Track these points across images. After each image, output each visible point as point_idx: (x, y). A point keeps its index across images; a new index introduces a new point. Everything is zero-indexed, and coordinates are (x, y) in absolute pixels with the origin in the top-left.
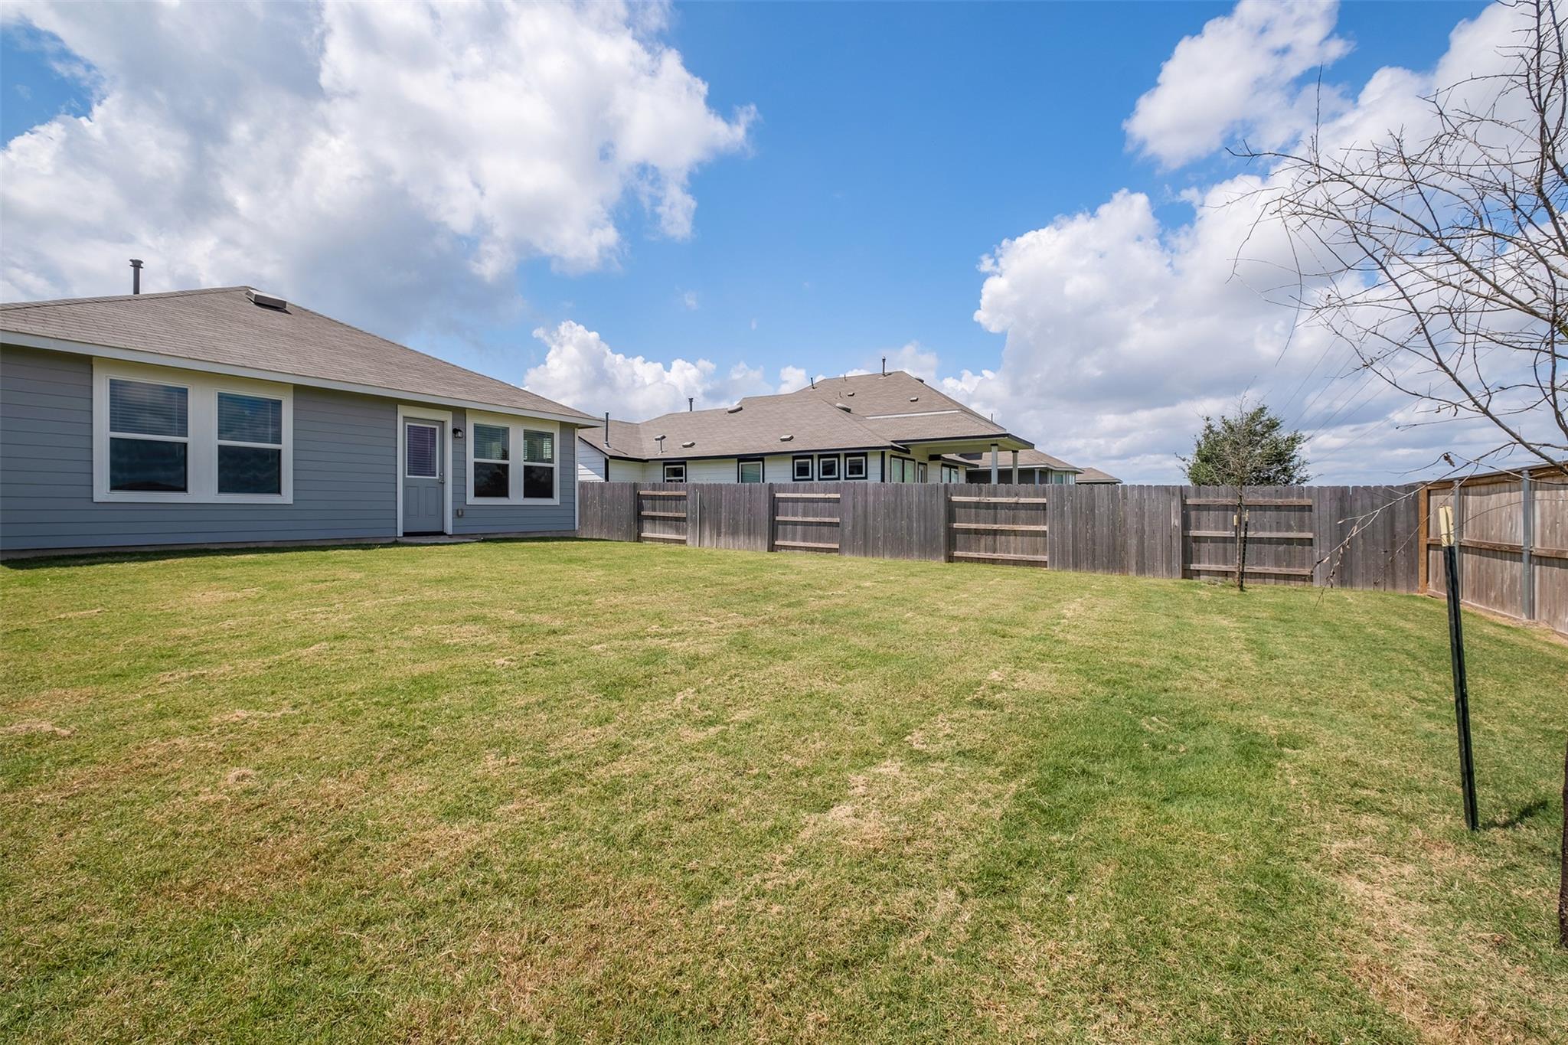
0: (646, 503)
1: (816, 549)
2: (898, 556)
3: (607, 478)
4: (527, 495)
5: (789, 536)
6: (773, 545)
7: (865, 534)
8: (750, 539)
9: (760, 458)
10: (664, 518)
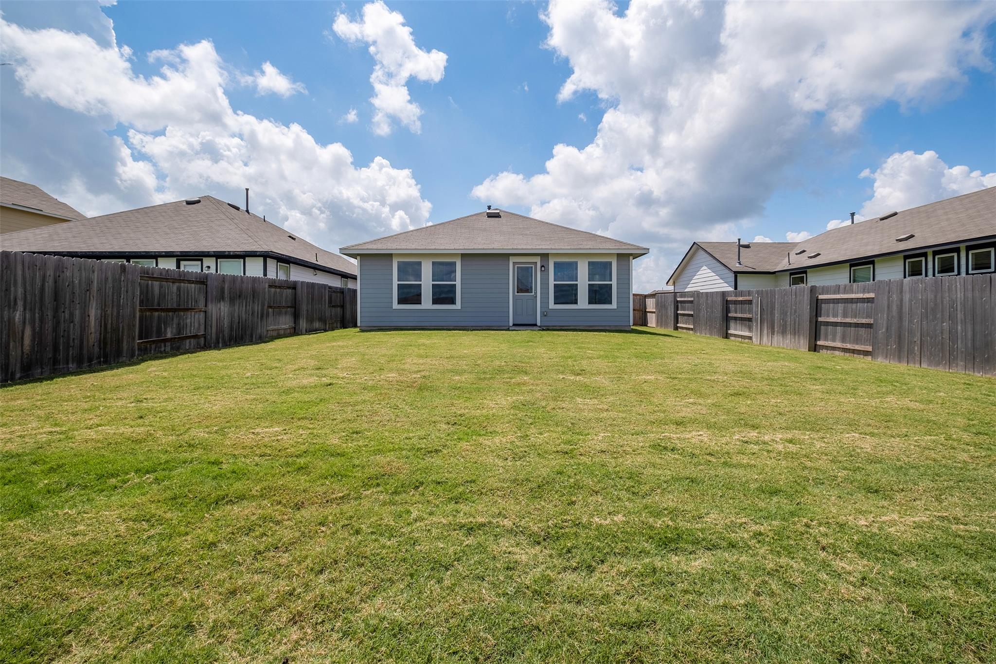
0: (732, 307)
1: (854, 351)
2: (938, 364)
3: (736, 288)
4: (591, 302)
5: (830, 337)
6: (816, 345)
7: (900, 337)
8: (795, 338)
9: (869, 261)
10: (742, 319)
